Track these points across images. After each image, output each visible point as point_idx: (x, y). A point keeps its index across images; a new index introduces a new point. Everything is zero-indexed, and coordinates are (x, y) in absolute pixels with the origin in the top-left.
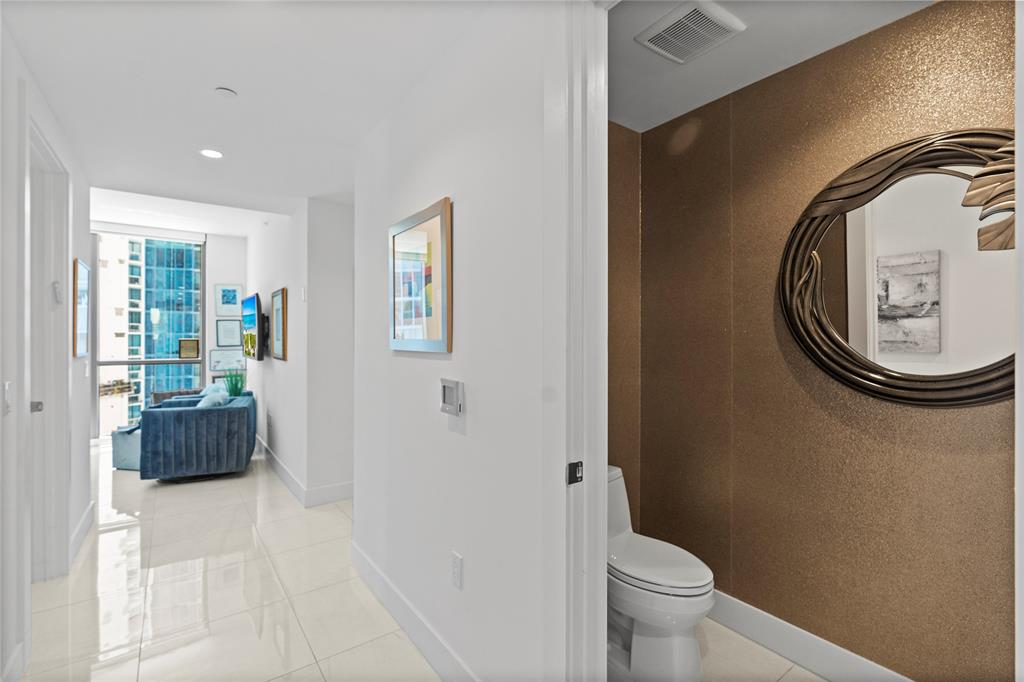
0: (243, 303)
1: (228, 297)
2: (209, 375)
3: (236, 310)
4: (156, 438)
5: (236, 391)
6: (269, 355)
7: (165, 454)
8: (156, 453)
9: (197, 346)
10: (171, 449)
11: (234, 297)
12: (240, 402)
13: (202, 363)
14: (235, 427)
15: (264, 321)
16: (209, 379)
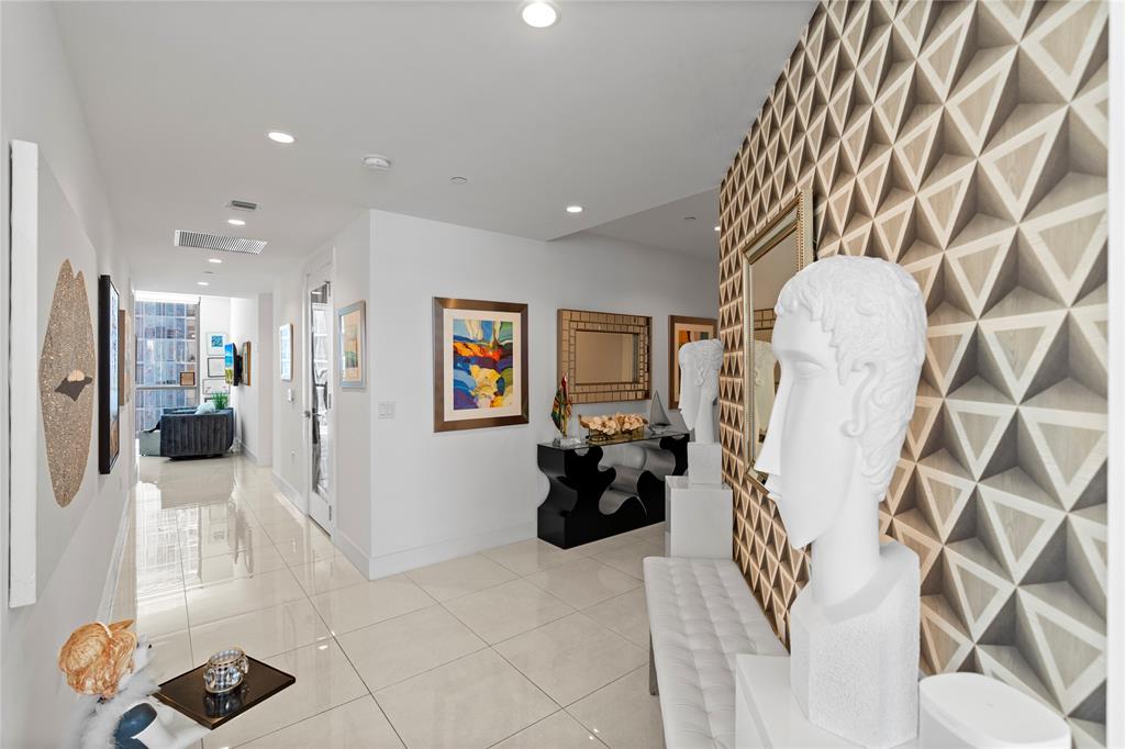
0: (226, 346)
1: (217, 341)
2: (202, 397)
3: (221, 351)
4: (170, 431)
5: (220, 406)
6: (242, 382)
7: (175, 441)
8: (170, 441)
9: (194, 377)
10: (179, 439)
11: (221, 341)
12: (222, 412)
13: (197, 389)
14: (219, 426)
15: (238, 361)
16: (202, 400)
